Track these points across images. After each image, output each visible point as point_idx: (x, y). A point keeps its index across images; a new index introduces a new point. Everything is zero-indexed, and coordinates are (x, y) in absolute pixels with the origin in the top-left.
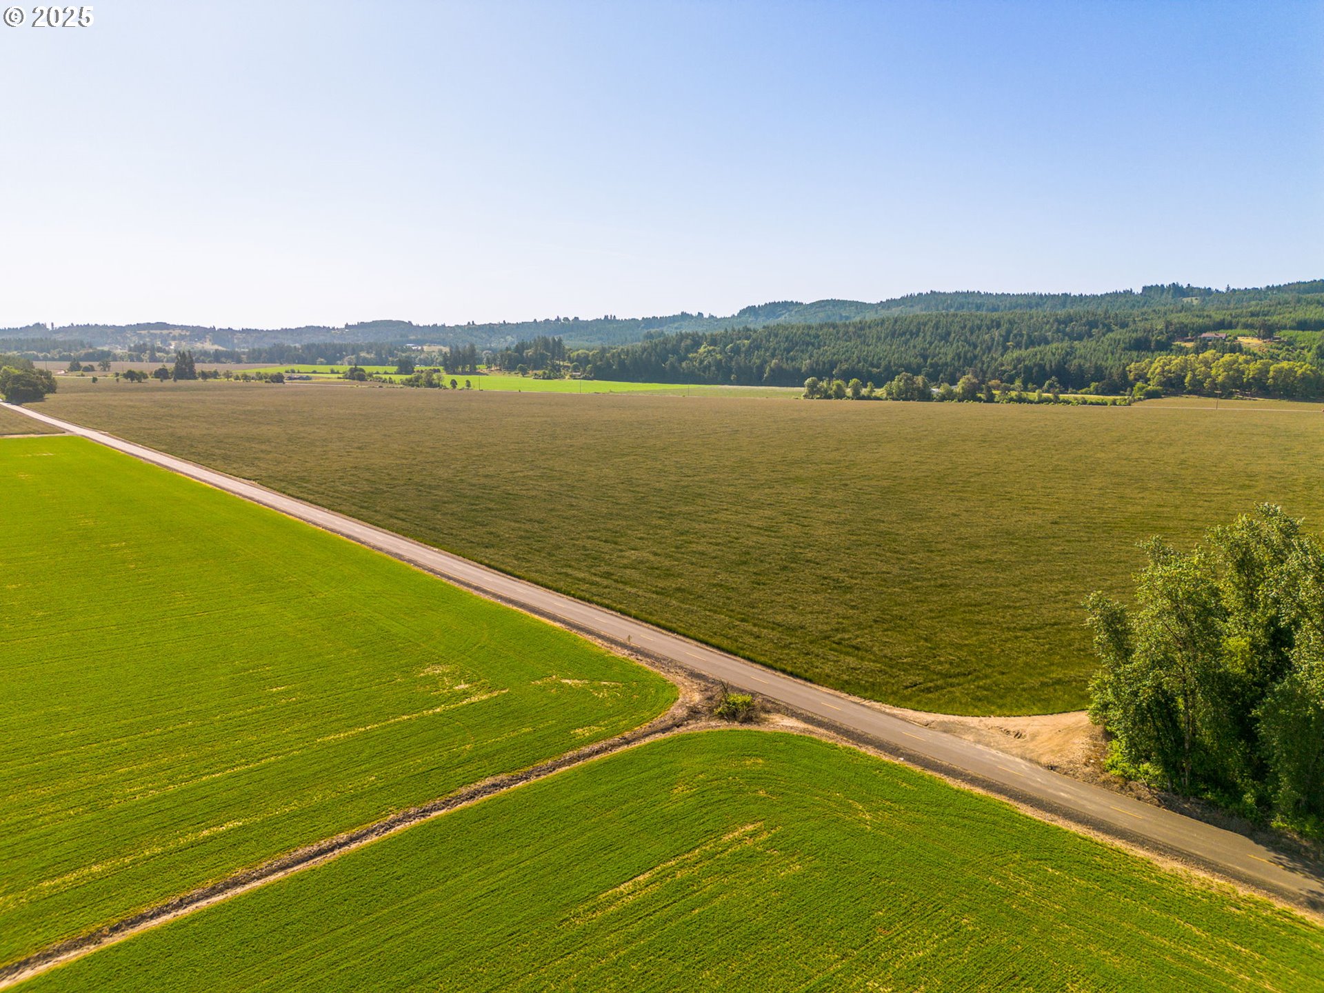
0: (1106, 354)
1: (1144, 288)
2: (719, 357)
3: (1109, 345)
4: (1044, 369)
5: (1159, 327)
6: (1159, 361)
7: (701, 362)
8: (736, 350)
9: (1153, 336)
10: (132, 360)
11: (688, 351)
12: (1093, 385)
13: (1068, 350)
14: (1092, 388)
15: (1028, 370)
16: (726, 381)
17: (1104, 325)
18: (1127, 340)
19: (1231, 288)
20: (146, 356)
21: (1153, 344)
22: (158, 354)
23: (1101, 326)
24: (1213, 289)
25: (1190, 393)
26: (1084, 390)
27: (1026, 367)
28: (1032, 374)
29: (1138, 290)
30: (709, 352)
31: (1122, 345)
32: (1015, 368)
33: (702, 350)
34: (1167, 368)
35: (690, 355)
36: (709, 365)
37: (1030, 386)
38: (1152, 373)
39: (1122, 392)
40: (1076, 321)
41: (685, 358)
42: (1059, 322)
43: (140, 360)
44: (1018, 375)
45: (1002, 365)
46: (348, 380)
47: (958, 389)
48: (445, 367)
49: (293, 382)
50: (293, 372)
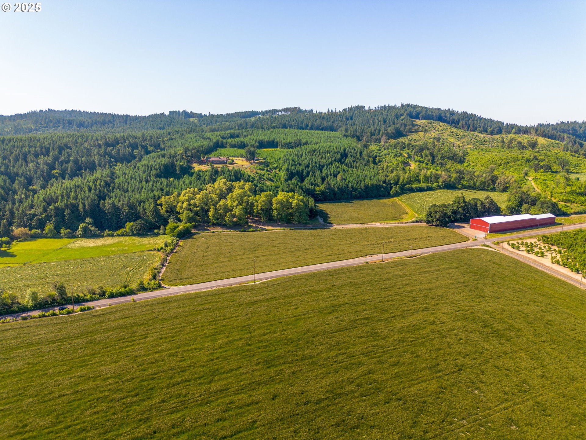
0: (141, 182)
1: (170, 112)
3: (144, 172)
4: (77, 210)
5: (180, 152)
6: (184, 195)
9: (177, 161)
12: (129, 225)
13: (108, 179)
14: (127, 227)
15: (59, 212)
17: (143, 147)
18: (157, 167)
19: (211, 114)
21: (177, 169)
23: (140, 148)
24: (203, 114)
25: (214, 225)
26: (119, 232)
27: (57, 209)
28: (64, 216)
29: (167, 113)
31: (154, 172)
32: (45, 210)
34: (192, 202)
37: (63, 231)
38: (181, 207)
39: (156, 231)
40: (122, 144)
42: (107, 145)
44: (48, 218)
45: (32, 207)
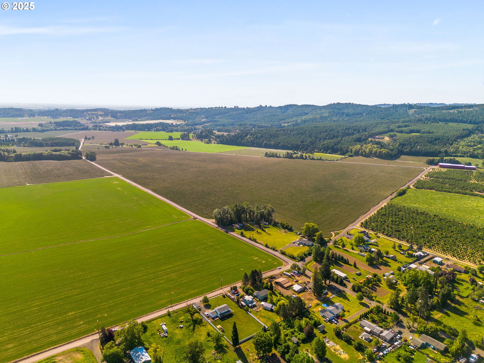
2: (252, 139)
4: (329, 147)
5: (367, 134)
6: (356, 147)
7: (247, 140)
8: (257, 138)
9: (363, 137)
10: (94, 130)
11: (244, 137)
12: (339, 152)
16: (253, 146)
20: (98, 128)
22: (101, 128)
25: (360, 155)
26: (336, 153)
27: (324, 147)
30: (250, 137)
32: (322, 147)
33: (248, 137)
35: (245, 138)
36: (249, 142)
37: (325, 152)
39: (344, 154)
41: (244, 139)
43: (96, 130)
44: (322, 149)
45: (319, 146)
46: (156, 145)
47: (299, 155)
48: (181, 138)
49: (143, 147)
50: (141, 139)
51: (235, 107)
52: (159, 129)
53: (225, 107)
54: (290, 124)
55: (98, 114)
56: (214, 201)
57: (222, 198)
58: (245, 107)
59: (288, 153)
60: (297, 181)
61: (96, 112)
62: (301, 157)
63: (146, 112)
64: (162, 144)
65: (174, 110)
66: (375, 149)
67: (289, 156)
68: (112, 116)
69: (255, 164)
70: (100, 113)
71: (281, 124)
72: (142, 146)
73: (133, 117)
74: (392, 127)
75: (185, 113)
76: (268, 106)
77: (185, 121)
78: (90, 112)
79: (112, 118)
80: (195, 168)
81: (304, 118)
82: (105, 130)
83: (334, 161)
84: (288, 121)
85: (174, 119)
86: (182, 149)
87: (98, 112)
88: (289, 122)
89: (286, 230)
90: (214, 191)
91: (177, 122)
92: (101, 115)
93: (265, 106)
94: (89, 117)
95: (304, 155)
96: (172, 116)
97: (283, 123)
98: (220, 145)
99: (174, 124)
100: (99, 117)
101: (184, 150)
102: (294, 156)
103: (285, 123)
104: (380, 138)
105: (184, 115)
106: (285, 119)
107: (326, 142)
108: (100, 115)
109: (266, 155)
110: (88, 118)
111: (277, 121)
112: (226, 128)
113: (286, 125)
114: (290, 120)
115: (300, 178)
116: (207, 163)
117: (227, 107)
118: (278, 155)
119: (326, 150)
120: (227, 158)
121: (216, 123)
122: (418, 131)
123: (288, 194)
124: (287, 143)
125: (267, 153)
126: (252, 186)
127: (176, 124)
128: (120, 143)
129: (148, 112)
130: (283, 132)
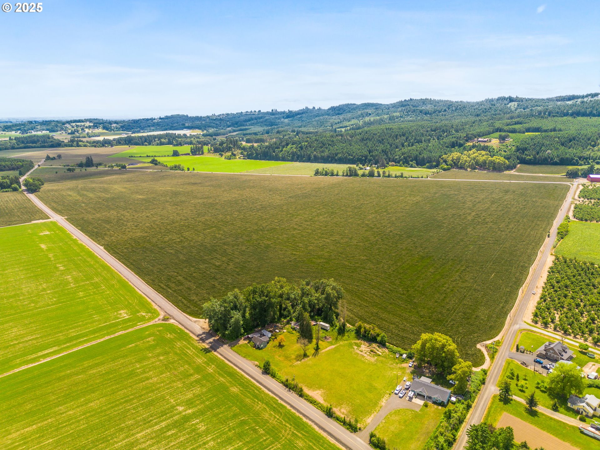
0: (438, 149)
2: (295, 150)
6: (452, 155)
7: (288, 152)
8: (302, 148)
10: (68, 147)
11: (284, 147)
12: (427, 164)
18: (449, 142)
20: (75, 144)
22: (80, 143)
28: (407, 159)
30: (291, 148)
33: (289, 147)
34: (454, 158)
36: (290, 154)
37: (405, 165)
38: (449, 160)
39: (436, 168)
43: (71, 146)
44: (401, 160)
45: (396, 156)
46: (151, 165)
47: (367, 172)
48: (192, 152)
49: (129, 168)
50: (132, 157)
51: (272, 110)
52: (164, 142)
53: (260, 111)
54: (349, 128)
55: (85, 125)
56: (219, 266)
57: (237, 260)
58: (287, 110)
59: (350, 168)
60: (373, 215)
61: (83, 124)
62: (371, 174)
63: (152, 121)
64: (159, 163)
65: (191, 117)
66: (482, 156)
67: (352, 173)
68: (104, 128)
69: (300, 188)
70: (88, 124)
71: (335, 129)
72: (127, 167)
73: (133, 128)
74: (498, 124)
75: (204, 121)
76: (316, 108)
77: (203, 131)
78: (74, 124)
79: (105, 131)
80: (201, 199)
81: (367, 119)
82: (85, 146)
83: (422, 177)
84: (346, 125)
85: (189, 128)
86: (188, 169)
87: (85, 123)
88: (347, 127)
89: (374, 345)
90: (224, 244)
91: (192, 132)
92: (89, 127)
93: (312, 108)
94: (72, 131)
95: (376, 171)
96: (187, 125)
97: (338, 128)
98: (249, 161)
99: (188, 135)
100: (85, 129)
101: (191, 169)
102: (360, 172)
103: (342, 127)
104: (485, 142)
105: (203, 122)
106: (341, 122)
107: (405, 150)
108: (87, 127)
109: (317, 173)
110: (70, 131)
111: (330, 125)
112: (258, 137)
113: (343, 130)
114: (348, 124)
115: (376, 209)
116: (223, 189)
117: (262, 111)
118: (335, 173)
119: (406, 161)
120: (256, 180)
121: (245, 132)
122: (537, 130)
123: (361, 244)
124: (348, 153)
125: (318, 170)
126: (296, 229)
127: (190, 135)
128: (94, 163)
129: (154, 121)
130: (340, 137)
